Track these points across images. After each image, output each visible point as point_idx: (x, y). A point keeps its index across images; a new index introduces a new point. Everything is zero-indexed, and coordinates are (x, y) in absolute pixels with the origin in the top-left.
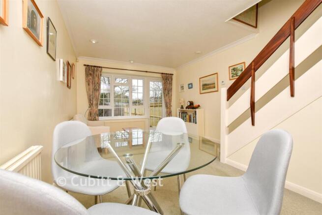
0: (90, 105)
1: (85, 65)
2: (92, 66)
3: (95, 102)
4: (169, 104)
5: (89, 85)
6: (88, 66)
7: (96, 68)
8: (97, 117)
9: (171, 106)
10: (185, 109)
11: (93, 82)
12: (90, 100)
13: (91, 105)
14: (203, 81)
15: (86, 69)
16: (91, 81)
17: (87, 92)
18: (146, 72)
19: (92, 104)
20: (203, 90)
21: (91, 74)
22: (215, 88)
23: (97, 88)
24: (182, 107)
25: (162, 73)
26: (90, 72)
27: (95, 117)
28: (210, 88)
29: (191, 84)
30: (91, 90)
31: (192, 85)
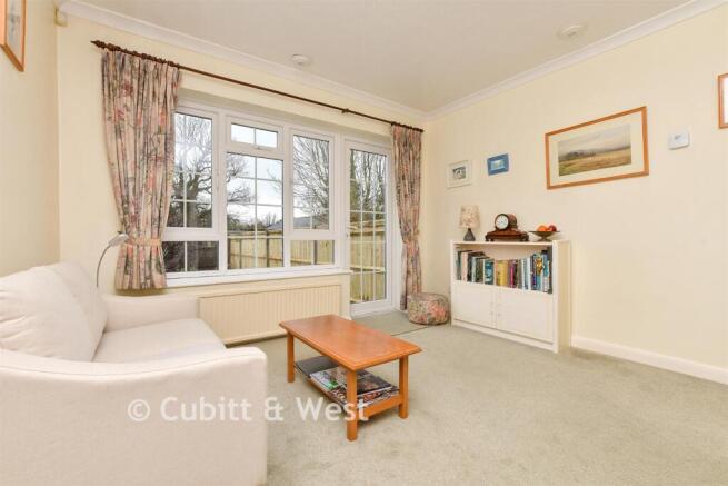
0: (124, 222)
1: (99, 44)
2: (135, 54)
3: (146, 212)
4: (415, 227)
5: (119, 132)
6: (113, 49)
7: (152, 65)
8: (157, 277)
9: (418, 232)
10: (480, 240)
11: (137, 122)
12: (125, 201)
13: (128, 221)
14: (560, 144)
15: (105, 61)
16: (129, 117)
17: (111, 164)
18: (345, 111)
19: (135, 219)
20: (561, 174)
21: (129, 89)
22: (628, 161)
23: (158, 150)
24: (470, 235)
25: (393, 123)
26: (127, 78)
27: (150, 277)
28: (600, 165)
29: (504, 158)
30: (130, 158)
31: (506, 163)
